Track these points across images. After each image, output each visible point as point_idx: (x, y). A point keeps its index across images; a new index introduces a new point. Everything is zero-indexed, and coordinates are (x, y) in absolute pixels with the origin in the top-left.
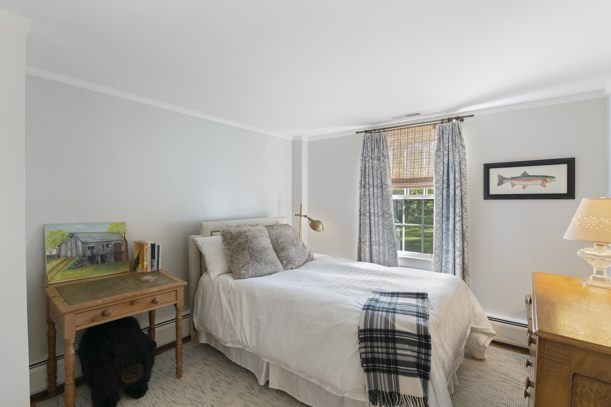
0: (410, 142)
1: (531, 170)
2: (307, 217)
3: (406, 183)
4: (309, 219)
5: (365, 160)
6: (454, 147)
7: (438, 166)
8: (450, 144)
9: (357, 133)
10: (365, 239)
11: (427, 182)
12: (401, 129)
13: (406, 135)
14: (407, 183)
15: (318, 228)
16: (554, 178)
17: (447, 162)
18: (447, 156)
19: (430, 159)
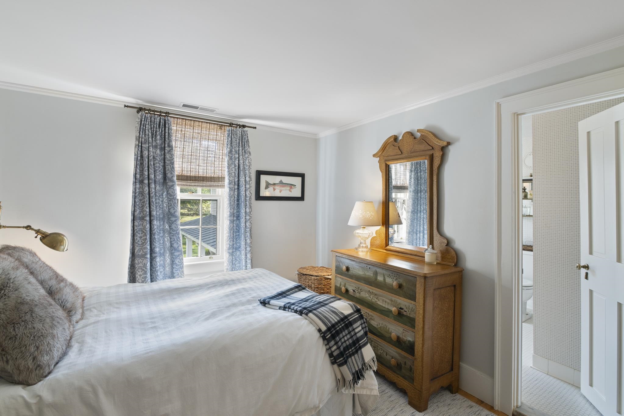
0: (196, 136)
1: (285, 179)
2: (33, 229)
3: (190, 181)
4: (38, 232)
5: (141, 146)
6: (243, 152)
7: (231, 168)
8: (241, 149)
9: (125, 106)
10: (144, 250)
11: (214, 181)
12: (186, 119)
13: (192, 128)
14: (192, 181)
15: (61, 245)
16: (295, 186)
17: (238, 165)
18: (238, 159)
19: (216, 159)
